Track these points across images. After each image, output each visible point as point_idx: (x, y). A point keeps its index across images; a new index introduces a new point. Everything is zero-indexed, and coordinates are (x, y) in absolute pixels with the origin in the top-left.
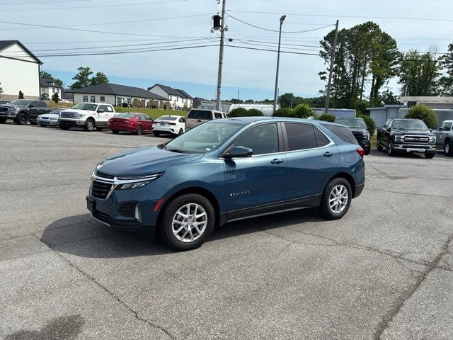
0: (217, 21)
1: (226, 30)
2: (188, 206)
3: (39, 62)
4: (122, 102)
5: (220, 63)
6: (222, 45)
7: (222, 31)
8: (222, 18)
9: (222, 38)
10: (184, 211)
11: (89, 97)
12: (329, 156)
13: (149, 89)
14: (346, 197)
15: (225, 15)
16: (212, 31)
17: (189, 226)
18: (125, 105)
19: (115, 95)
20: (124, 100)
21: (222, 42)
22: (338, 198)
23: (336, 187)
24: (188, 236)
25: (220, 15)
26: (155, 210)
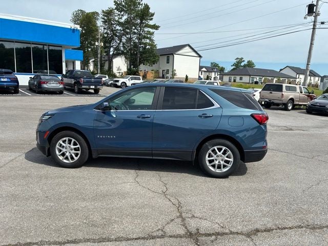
0: (311, 9)
1: (318, 15)
2: (67, 139)
3: (200, 56)
4: (255, 80)
5: (312, 44)
6: (314, 29)
7: (315, 17)
8: (316, 6)
9: (314, 22)
10: (64, 142)
11: (233, 77)
12: (206, 117)
13: (281, 70)
14: (231, 160)
15: (320, 3)
16: (305, 18)
17: (68, 152)
18: (256, 83)
19: (250, 75)
20: (257, 79)
21: (314, 25)
22: (220, 158)
23: (216, 148)
24: (67, 158)
25: (315, 3)
26: (45, 137)
